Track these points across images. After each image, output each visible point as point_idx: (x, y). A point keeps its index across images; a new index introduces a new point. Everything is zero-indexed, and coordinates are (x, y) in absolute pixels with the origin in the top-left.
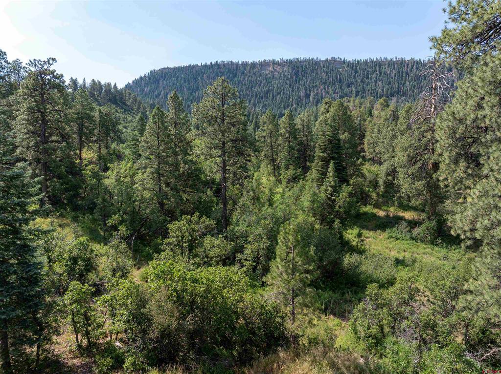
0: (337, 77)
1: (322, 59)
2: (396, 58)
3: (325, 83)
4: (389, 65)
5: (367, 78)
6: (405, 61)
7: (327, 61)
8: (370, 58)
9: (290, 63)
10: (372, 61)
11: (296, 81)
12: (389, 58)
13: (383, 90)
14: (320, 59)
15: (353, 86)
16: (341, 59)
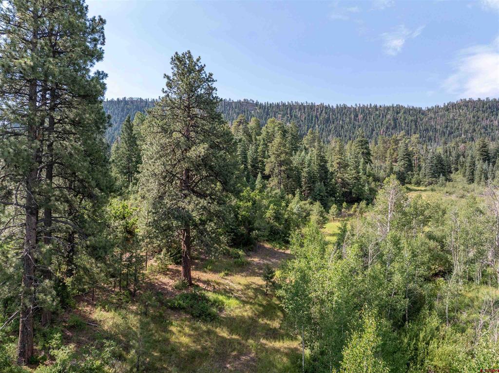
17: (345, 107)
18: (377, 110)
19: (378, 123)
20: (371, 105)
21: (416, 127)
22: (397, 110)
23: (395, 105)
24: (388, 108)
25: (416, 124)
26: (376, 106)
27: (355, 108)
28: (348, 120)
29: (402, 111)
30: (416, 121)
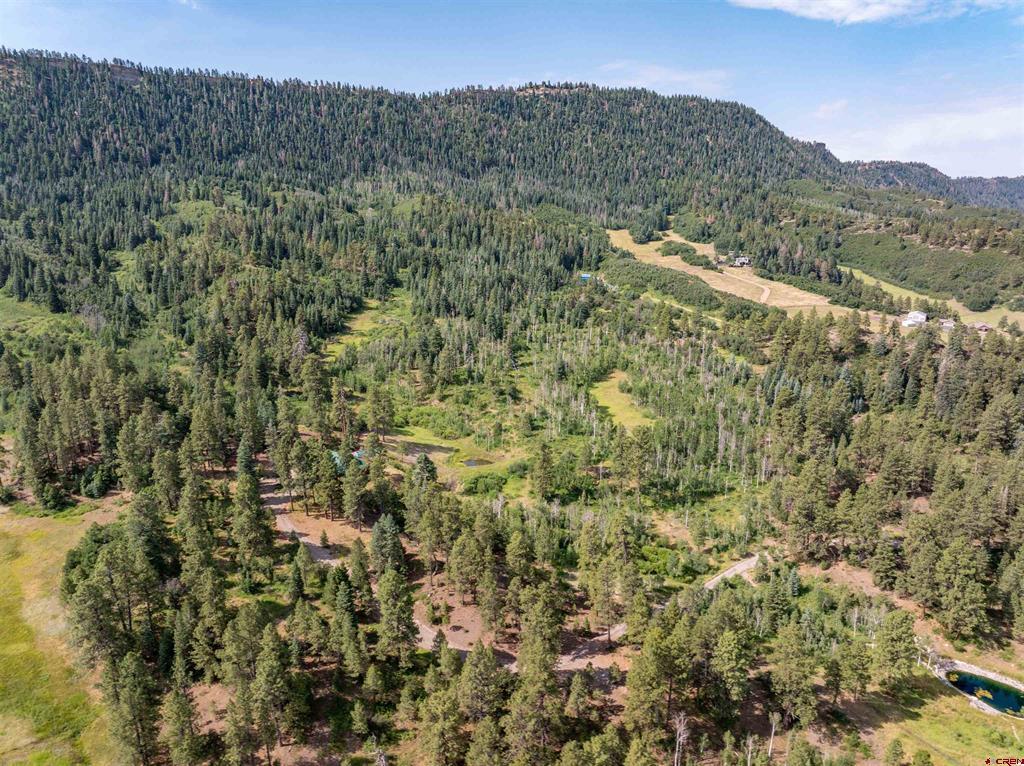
0: (134, 107)
1: (95, 61)
2: (233, 72)
3: (113, 117)
4: (223, 86)
5: (190, 110)
6: (248, 81)
7: (105, 65)
8: (188, 69)
9: (25, 59)
10: (192, 74)
11: (51, 105)
12: (222, 72)
13: (220, 140)
14: (90, 60)
15: (168, 129)
16: (132, 64)
17: (299, 83)
18: (348, 93)
19: (351, 123)
20: (339, 83)
21: (405, 134)
22: (379, 97)
23: (376, 88)
24: (365, 94)
25: (404, 131)
26: (348, 88)
27: (316, 88)
28: (305, 114)
29: (386, 102)
30: (404, 124)
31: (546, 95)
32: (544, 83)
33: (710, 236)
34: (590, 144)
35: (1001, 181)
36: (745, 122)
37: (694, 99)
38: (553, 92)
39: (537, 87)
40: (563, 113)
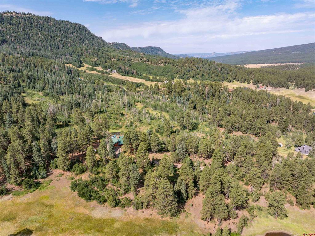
31: (16, 16)
32: (14, 12)
33: (98, 65)
34: (40, 35)
35: (140, 48)
36: (84, 30)
37: (67, 22)
38: (19, 15)
39: (12, 13)
40: (26, 23)
